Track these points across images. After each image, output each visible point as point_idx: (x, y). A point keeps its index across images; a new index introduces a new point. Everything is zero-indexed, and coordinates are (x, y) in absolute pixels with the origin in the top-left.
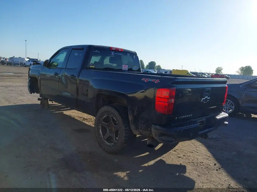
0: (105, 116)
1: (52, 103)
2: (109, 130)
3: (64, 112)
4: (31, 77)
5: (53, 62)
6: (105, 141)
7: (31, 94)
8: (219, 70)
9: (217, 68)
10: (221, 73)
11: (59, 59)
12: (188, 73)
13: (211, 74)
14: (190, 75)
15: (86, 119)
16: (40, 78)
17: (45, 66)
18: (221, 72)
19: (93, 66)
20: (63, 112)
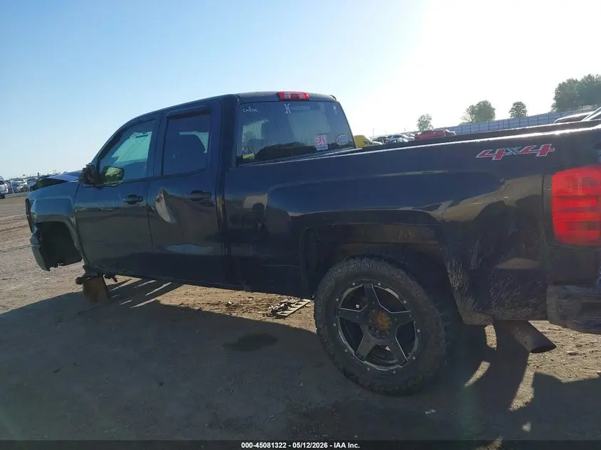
0: (350, 290)
1: (114, 283)
2: (370, 328)
3: (158, 298)
4: (39, 225)
5: (106, 168)
6: (366, 362)
7: (49, 270)
8: (423, 122)
9: (419, 118)
10: (431, 129)
11: (117, 158)
12: (366, 142)
13: (413, 133)
14: (371, 144)
15: (236, 307)
16: (73, 220)
17: (87, 182)
18: (431, 126)
19: (251, 153)
20: (158, 302)
